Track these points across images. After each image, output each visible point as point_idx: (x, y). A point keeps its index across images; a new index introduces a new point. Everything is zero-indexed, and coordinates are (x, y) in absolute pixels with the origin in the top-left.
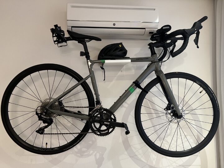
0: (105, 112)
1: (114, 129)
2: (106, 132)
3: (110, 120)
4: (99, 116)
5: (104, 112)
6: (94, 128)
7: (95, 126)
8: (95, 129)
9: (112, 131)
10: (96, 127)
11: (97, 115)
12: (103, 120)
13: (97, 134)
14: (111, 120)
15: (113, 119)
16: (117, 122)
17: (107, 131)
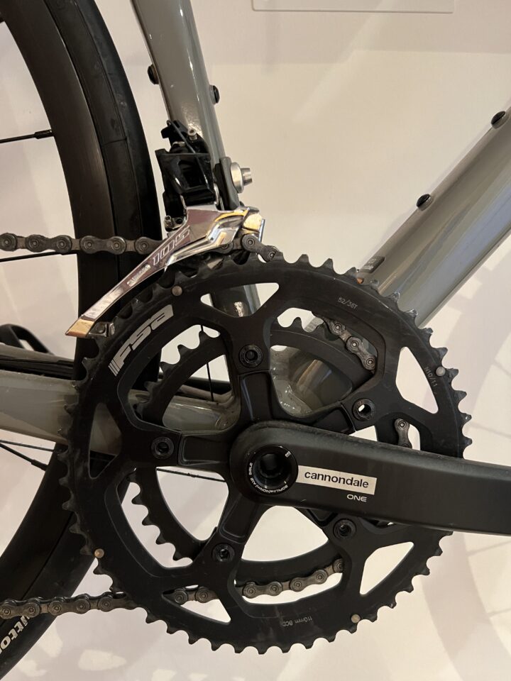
0: (307, 318)
1: (426, 549)
2: (312, 590)
3: (369, 434)
4: (218, 370)
5: (286, 319)
6: (147, 536)
7: (160, 514)
8: (165, 556)
9: (399, 580)
10: (171, 531)
11: (192, 359)
12: (282, 436)
13: (199, 628)
14: (390, 436)
15: (414, 415)
16: (469, 454)
17: (334, 579)
